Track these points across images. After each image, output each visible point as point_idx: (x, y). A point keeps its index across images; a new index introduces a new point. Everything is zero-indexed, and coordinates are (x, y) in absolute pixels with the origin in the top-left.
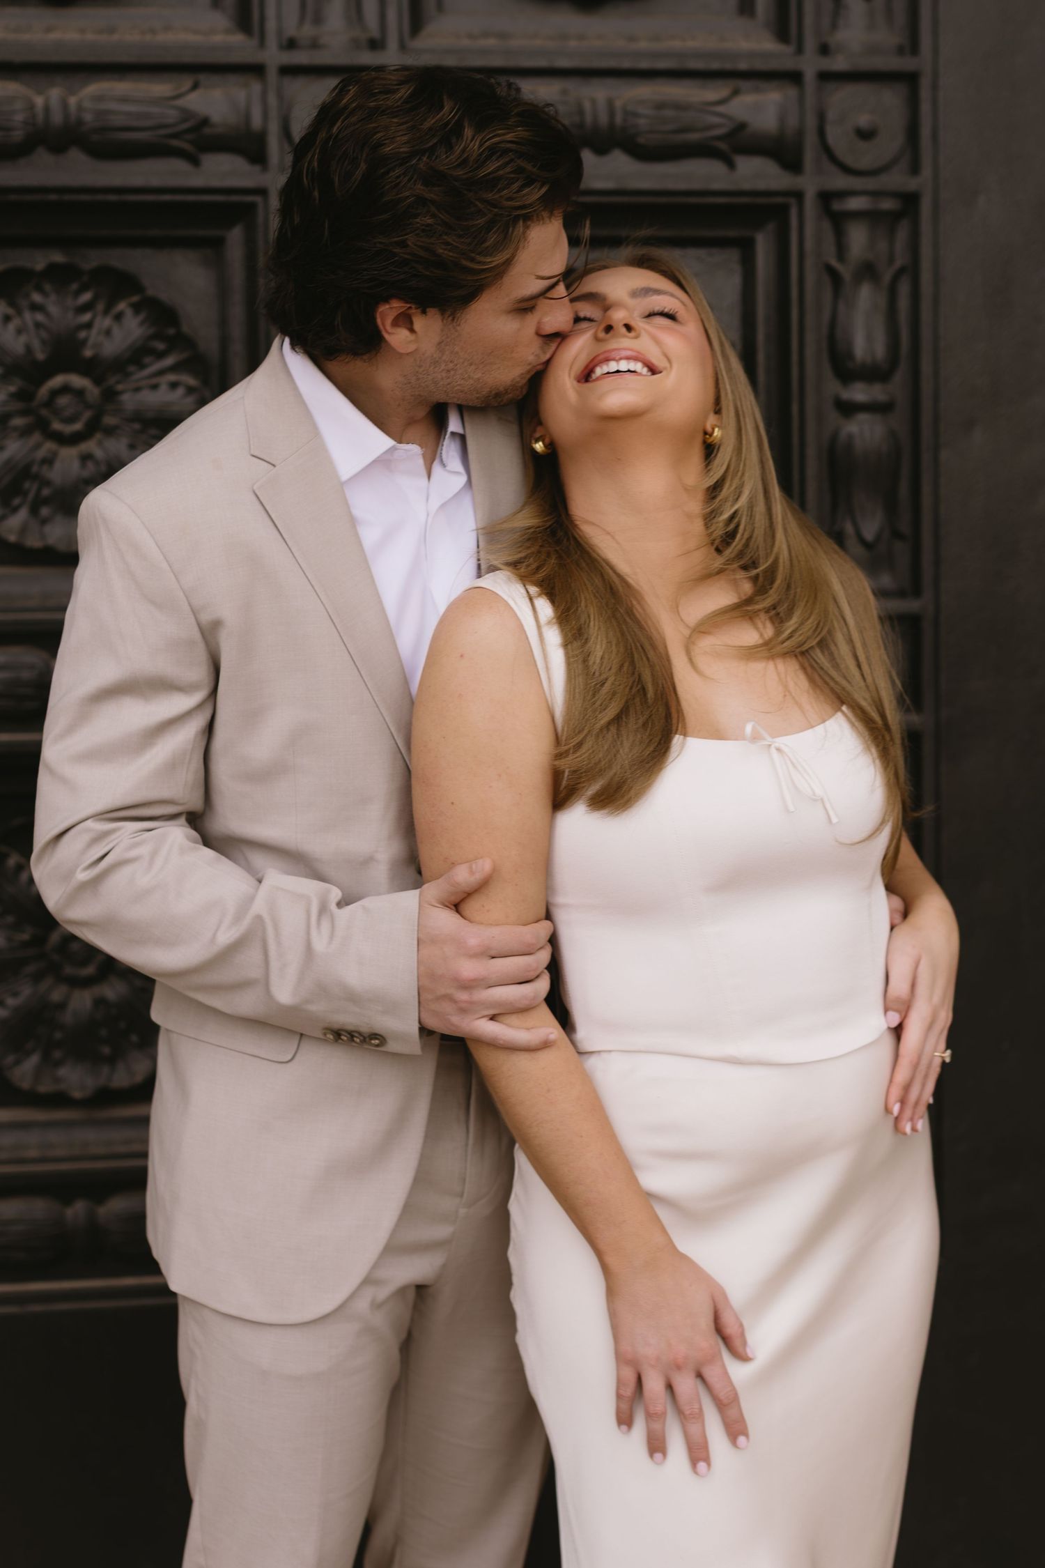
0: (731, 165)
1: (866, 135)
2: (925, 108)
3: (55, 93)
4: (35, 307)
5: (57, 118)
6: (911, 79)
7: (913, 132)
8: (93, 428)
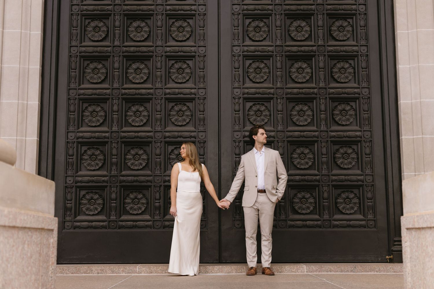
0: (191, 139)
1: (202, 136)
2: (207, 134)
3: (137, 134)
4: (135, 150)
5: (137, 135)
6: (206, 131)
7: (206, 136)
8: (139, 160)
